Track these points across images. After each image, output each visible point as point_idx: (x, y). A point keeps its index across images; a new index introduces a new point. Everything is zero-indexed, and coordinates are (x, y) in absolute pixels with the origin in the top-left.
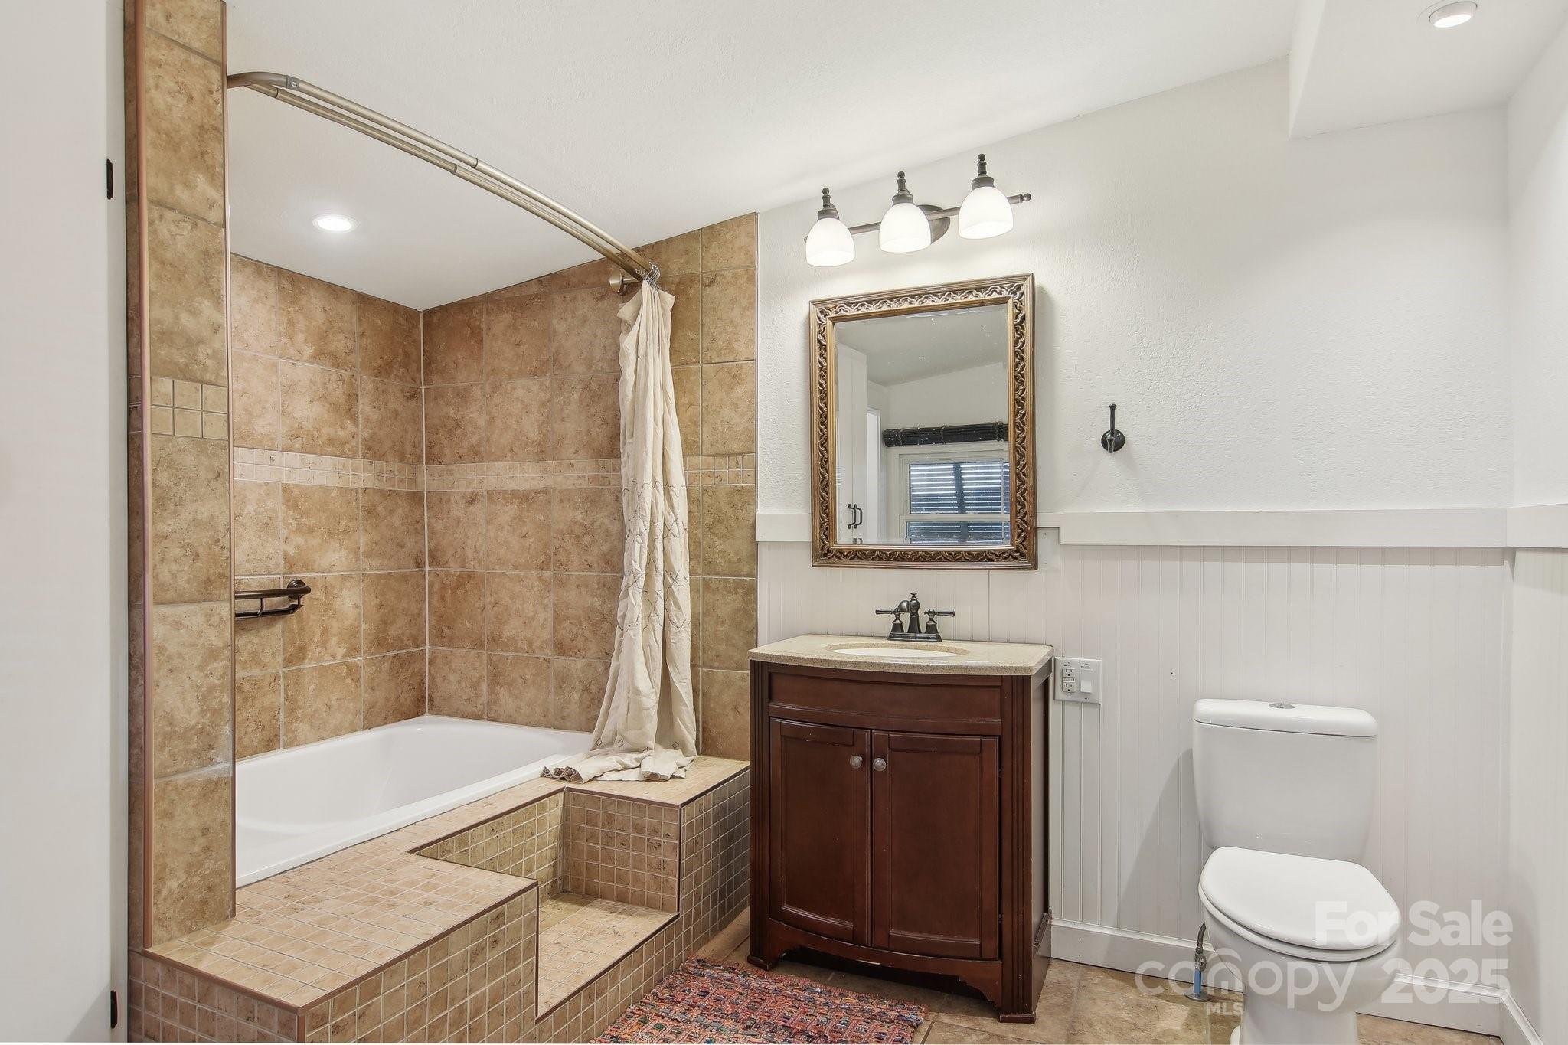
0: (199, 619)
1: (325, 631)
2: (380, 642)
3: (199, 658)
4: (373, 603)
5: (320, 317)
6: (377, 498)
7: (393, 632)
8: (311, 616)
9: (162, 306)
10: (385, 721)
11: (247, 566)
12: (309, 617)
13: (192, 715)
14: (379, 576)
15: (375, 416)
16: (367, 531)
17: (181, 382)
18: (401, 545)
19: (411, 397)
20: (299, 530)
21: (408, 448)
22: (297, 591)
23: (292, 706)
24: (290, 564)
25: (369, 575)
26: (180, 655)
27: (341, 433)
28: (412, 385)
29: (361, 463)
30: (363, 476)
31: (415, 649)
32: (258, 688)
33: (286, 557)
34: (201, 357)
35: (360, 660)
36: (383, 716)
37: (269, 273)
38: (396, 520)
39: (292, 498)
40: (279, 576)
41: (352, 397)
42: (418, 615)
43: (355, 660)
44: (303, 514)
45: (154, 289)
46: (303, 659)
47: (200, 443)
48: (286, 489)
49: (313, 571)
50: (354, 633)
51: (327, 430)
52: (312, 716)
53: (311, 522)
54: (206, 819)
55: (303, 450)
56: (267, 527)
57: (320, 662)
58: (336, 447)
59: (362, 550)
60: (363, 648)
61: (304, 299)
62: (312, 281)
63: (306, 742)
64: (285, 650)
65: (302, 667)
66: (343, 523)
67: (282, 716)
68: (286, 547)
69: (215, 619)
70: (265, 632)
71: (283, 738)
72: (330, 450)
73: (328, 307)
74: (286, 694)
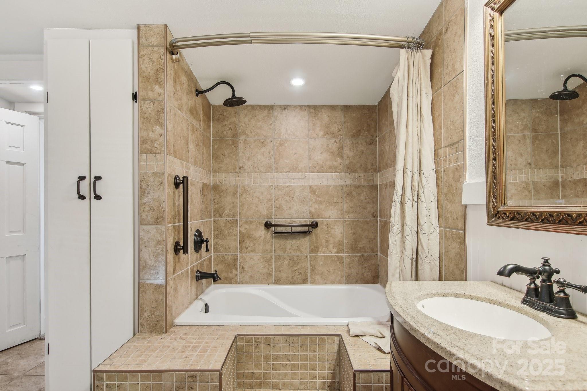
0: (155, 231)
1: (327, 241)
2: (354, 248)
3: (154, 243)
4: (350, 232)
5: (326, 119)
6: (352, 188)
7: (360, 245)
8: (321, 235)
9: (144, 132)
10: (356, 283)
11: (295, 215)
12: (320, 235)
13: (152, 262)
14: (353, 221)
15: (351, 154)
16: (347, 202)
17: (149, 154)
18: (365, 208)
19: (371, 144)
20: (316, 202)
21: (369, 166)
22: (315, 225)
23: (313, 269)
24: (312, 215)
25: (348, 220)
26: (148, 242)
27: (335, 163)
28: (372, 138)
29: (344, 174)
30: (347, 180)
31: (373, 254)
32: (300, 260)
33: (310, 212)
34: (156, 145)
35: (343, 255)
36: (355, 280)
37: (305, 108)
38: (362, 197)
39: (313, 190)
40: (308, 219)
41: (341, 148)
42: (374, 239)
43: (341, 255)
44: (318, 196)
45: (141, 127)
46: (318, 251)
47: (155, 174)
48: (311, 187)
49: (322, 218)
50: (341, 243)
51: (329, 163)
52: (322, 274)
53: (321, 199)
54: (156, 297)
55: (318, 172)
56: (303, 201)
57: (324, 253)
58: (333, 169)
59: (344, 210)
60: (345, 250)
61: (319, 115)
62: (323, 106)
63: (319, 284)
64: (310, 247)
65: (317, 254)
66: (336, 199)
67: (309, 271)
68: (311, 209)
69: (160, 231)
70: (302, 240)
71: (309, 280)
72: (330, 171)
73: (330, 115)
74: (310, 264)
